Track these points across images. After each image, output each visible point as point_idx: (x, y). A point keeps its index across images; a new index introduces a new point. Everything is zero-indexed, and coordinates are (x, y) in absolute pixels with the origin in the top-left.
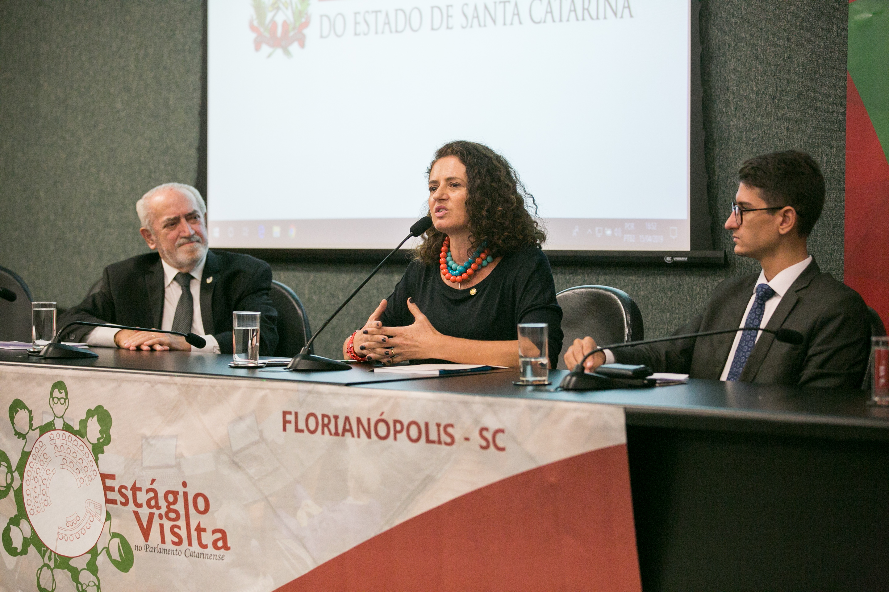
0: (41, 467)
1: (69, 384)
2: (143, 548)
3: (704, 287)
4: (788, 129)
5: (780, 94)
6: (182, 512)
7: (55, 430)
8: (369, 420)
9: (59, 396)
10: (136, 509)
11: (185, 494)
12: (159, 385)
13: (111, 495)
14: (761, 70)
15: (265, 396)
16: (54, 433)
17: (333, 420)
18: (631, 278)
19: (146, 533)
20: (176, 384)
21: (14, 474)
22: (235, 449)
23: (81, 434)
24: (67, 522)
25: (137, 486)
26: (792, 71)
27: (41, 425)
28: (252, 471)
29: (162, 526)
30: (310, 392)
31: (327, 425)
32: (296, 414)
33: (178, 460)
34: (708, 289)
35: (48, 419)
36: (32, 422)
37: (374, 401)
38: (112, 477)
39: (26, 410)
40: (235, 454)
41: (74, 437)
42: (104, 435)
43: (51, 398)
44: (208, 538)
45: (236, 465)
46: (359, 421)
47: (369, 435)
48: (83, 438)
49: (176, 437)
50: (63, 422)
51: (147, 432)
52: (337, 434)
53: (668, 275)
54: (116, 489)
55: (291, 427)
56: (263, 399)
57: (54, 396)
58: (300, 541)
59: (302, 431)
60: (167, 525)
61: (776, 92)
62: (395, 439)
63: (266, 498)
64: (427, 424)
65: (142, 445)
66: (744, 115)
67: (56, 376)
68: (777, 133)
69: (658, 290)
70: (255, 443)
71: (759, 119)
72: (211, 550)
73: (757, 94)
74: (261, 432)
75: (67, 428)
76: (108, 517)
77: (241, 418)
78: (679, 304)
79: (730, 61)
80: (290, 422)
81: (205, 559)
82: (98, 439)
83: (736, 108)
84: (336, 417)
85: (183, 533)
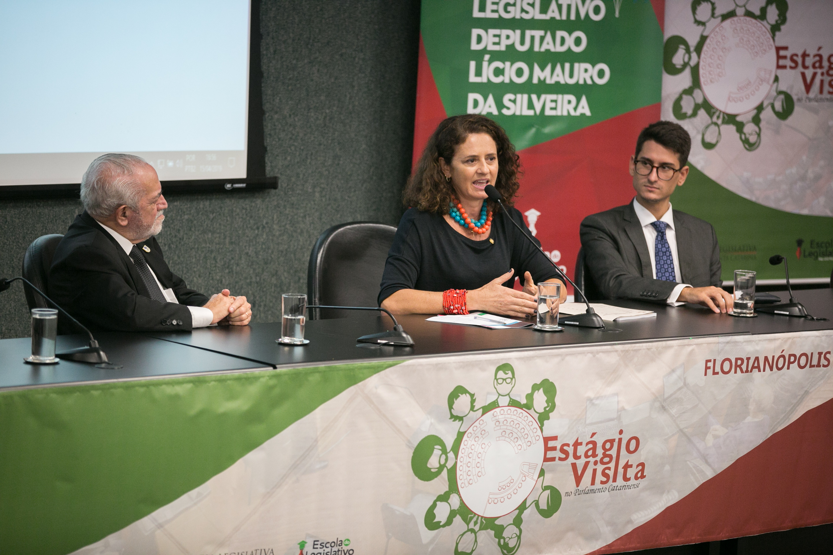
0: (475, 443)
1: (515, 365)
2: (573, 493)
3: (243, 208)
4: (318, 71)
5: (313, 40)
6: (614, 456)
7: (499, 407)
8: (773, 357)
9: (505, 376)
10: (574, 461)
11: (620, 440)
12: (601, 354)
13: (550, 454)
14: (297, 20)
15: (693, 350)
16: (497, 410)
17: (745, 361)
18: (176, 203)
19: (578, 479)
20: (616, 351)
21: (448, 455)
22: (666, 396)
23: (528, 407)
24: (500, 487)
25: (579, 441)
26: (323, 21)
27: (484, 405)
28: (673, 411)
29: (595, 471)
30: (728, 343)
31: (740, 366)
32: (715, 360)
33: (619, 413)
34: (246, 209)
35: (492, 398)
36: (474, 405)
37: (778, 343)
38: (555, 438)
39: (467, 394)
40: (665, 400)
41: (519, 410)
42: (550, 404)
43: (495, 380)
44: (631, 473)
45: (663, 408)
46: (766, 359)
47: (771, 369)
48: (529, 409)
49: (617, 394)
50: (509, 399)
51: (591, 394)
52: (747, 371)
53: (211, 200)
54: (558, 448)
55: (710, 372)
56: (691, 353)
57: (497, 378)
58: (705, 459)
59: (717, 373)
60: (600, 468)
61: (309, 39)
62: (788, 368)
63: (681, 430)
64: (812, 354)
65: (586, 407)
66: (282, 58)
67: (502, 359)
68: (309, 74)
69: (200, 213)
70: (680, 389)
71: (294, 62)
72: (633, 481)
73: (293, 40)
74: (685, 379)
75: (514, 403)
76: (542, 473)
77: (673, 371)
78: (220, 224)
79: (271, 10)
80: (709, 368)
81: (626, 490)
82: (545, 408)
83: (275, 52)
84: (748, 359)
85: (611, 473)
